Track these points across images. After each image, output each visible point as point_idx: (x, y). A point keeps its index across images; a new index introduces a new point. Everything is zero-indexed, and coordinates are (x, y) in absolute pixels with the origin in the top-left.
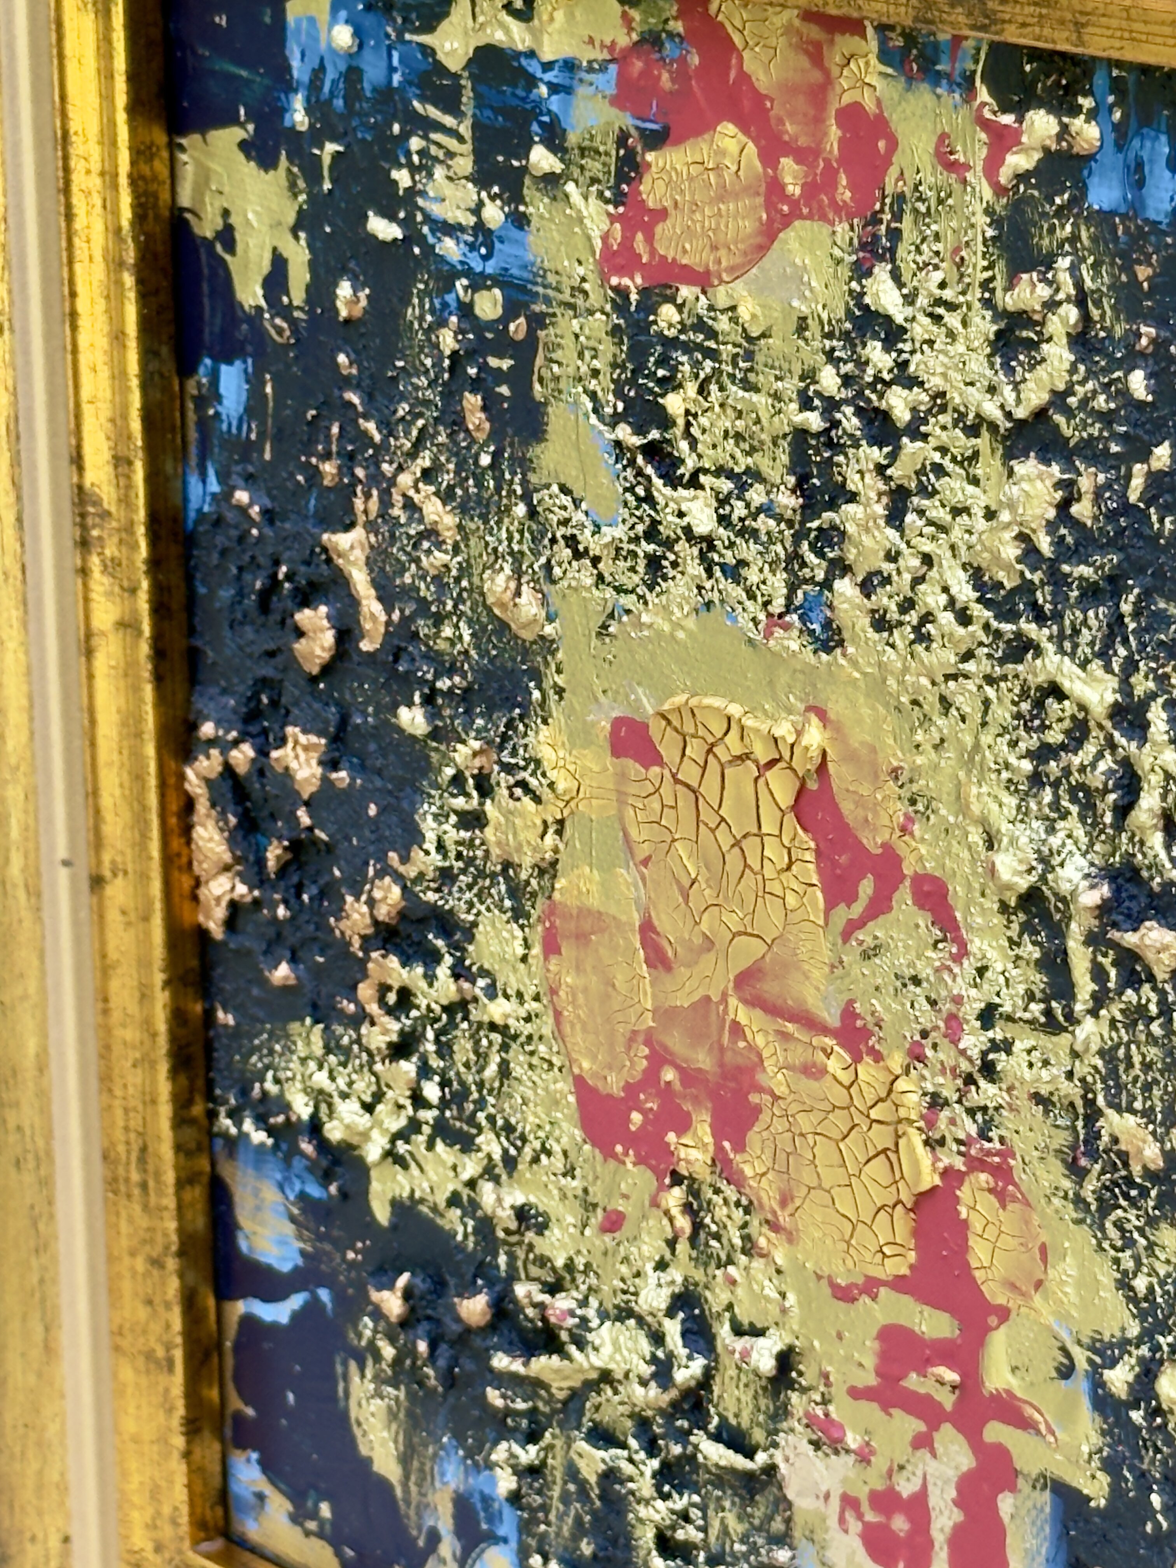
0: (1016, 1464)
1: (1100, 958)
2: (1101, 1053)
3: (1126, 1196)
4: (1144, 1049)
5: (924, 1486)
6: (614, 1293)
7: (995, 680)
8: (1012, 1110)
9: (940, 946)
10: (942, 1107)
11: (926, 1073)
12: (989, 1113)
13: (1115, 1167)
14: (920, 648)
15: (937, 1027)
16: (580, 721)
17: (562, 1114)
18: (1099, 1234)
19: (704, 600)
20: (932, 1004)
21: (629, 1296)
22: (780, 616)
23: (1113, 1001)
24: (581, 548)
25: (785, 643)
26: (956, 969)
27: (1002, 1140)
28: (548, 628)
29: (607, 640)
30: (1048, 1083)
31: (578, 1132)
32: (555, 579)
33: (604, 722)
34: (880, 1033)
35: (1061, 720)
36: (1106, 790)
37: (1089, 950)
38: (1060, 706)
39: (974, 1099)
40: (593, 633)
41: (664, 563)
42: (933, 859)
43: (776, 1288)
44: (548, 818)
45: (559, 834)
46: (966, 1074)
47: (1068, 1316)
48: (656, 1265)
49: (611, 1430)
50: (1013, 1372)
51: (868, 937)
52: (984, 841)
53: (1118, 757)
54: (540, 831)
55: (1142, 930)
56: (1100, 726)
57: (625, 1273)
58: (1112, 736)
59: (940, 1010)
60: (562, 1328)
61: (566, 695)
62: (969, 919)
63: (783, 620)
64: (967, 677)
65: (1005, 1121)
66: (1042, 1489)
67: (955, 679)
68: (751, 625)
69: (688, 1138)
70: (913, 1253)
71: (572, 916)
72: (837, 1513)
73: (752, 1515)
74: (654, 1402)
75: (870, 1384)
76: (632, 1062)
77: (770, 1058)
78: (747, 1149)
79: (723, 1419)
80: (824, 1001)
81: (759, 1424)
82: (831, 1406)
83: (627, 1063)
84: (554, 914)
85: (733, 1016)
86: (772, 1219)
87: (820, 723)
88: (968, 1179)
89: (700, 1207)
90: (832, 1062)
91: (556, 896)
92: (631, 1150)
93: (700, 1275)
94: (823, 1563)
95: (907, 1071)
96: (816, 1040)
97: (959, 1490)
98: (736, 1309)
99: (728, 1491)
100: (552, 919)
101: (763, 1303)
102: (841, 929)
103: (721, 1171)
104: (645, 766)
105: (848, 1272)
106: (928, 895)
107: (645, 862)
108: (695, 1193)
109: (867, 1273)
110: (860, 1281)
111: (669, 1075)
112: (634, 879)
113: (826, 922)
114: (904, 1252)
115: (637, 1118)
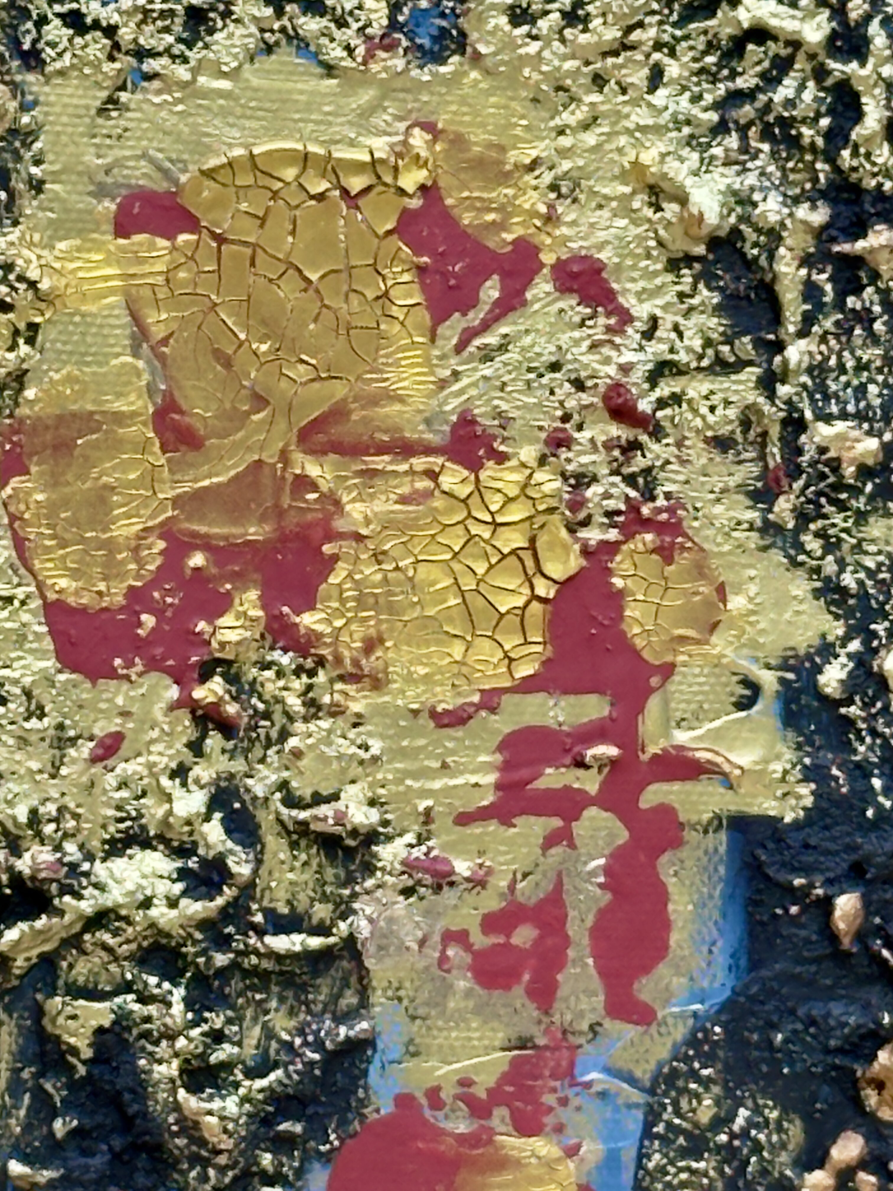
0: (682, 817)
1: (814, 277)
2: (810, 370)
3: (833, 502)
4: (859, 353)
5: (559, 885)
6: (104, 827)
7: (665, 45)
8: (683, 462)
9: (589, 323)
10: (588, 485)
11: (570, 455)
12: (654, 473)
13: (823, 476)
14: (575, 31)
15: (592, 405)
16: (67, 211)
17: (25, 651)
18: (792, 552)
19: (265, 43)
20: (579, 385)
21: (129, 823)
22: (383, 37)
23: (826, 316)
24: (89, 20)
25: (389, 63)
26: (618, 340)
27: (668, 496)
28: (25, 119)
29: (114, 114)
30: (731, 422)
31: (50, 664)
32: (44, 62)
33: (107, 203)
34: (506, 434)
35: (759, 63)
36: (818, 115)
37: (804, 272)
38: (763, 49)
39: (639, 462)
40: (93, 112)
41: (212, 15)
42: (582, 238)
43: (353, 742)
44: (22, 326)
45: (31, 341)
46: (628, 442)
47: (754, 644)
48: (173, 775)
49: (91, 986)
50: (678, 726)
51: (491, 339)
52: (651, 205)
53: (829, 82)
54: (10, 342)
55: (871, 236)
56: (812, 57)
57: (122, 799)
58: (822, 65)
59: (596, 385)
60: (53, 880)
61: (48, 186)
62: (629, 285)
63: (386, 41)
64: (633, 48)
65: (672, 476)
66: (715, 831)
67: (616, 54)
68: (345, 54)
69: (227, 620)
70: (549, 647)
71: (47, 428)
72: (437, 955)
73: (314, 1002)
74: (190, 918)
75: (485, 803)
76: (141, 563)
77: (353, 500)
78: (319, 606)
79: (269, 913)
80: (428, 422)
81: (325, 898)
82: (430, 843)
83: (133, 566)
84: (17, 432)
85: (298, 471)
86: (354, 671)
87: (429, 137)
88: (624, 547)
89: (240, 691)
90: (441, 478)
91: (23, 411)
92: (137, 660)
93: (238, 766)
94: (413, 1018)
95: (542, 461)
96: (419, 463)
97: (607, 870)
98: (294, 784)
99: (275, 989)
100: (15, 439)
101: (335, 765)
102: (454, 341)
103: (275, 642)
104: (171, 236)
105: (459, 694)
106: (574, 276)
107: (165, 342)
108: (233, 679)
109: (487, 687)
110: (476, 698)
111: (197, 560)
112: (148, 362)
113: (433, 340)
114: (539, 648)
115: (148, 620)
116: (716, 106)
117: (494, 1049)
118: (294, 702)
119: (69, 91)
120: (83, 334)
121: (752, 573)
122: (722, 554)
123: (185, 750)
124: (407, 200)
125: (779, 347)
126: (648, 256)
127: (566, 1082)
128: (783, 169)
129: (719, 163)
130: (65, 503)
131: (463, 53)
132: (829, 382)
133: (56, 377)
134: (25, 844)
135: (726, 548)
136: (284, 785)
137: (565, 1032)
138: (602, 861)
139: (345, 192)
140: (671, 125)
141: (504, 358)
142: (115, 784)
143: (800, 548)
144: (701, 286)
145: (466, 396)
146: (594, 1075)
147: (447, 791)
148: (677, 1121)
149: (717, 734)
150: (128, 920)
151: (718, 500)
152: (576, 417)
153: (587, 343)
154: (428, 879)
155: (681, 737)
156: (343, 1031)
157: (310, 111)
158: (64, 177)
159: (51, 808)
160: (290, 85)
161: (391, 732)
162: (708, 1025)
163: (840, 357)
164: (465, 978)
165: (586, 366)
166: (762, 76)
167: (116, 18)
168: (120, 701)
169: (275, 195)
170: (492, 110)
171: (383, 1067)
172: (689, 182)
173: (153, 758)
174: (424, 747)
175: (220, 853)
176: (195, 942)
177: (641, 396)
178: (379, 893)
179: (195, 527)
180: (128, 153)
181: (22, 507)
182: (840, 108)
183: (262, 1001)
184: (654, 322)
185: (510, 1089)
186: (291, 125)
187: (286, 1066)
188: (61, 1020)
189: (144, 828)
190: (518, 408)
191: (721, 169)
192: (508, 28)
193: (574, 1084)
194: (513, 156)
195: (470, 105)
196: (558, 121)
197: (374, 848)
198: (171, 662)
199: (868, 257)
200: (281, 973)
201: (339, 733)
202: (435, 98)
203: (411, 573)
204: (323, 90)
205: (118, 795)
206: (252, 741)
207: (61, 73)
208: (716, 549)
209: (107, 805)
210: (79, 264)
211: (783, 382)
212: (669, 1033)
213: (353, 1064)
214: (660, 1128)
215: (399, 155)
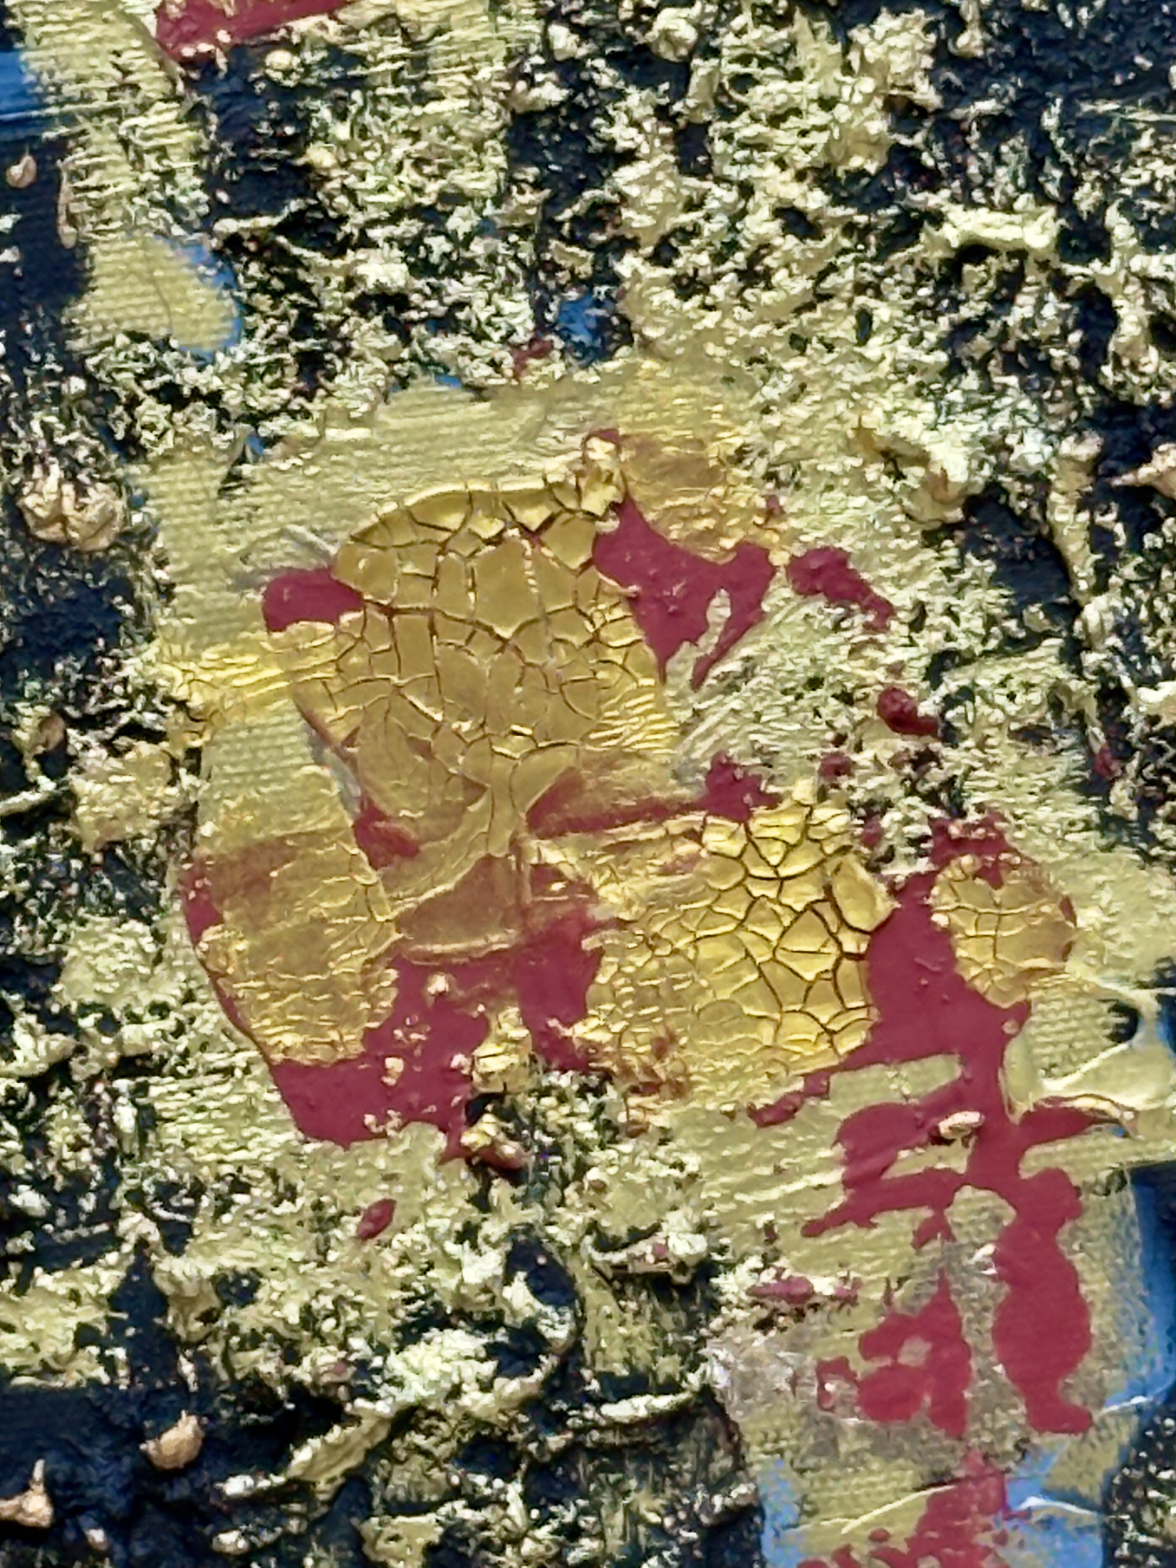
0: (1076, 1181)
5: (943, 1284)
6: (392, 1312)
7: (869, 285)
8: (989, 766)
9: (844, 624)
10: (883, 813)
11: (854, 782)
12: (957, 784)
13: (1160, 750)
14: (756, 291)
15: (866, 718)
16: (207, 613)
17: (260, 1126)
18: (1143, 846)
19: (398, 376)
20: (847, 698)
21: (420, 1303)
22: (531, 342)
23: (1125, 561)
24: (186, 391)
25: (546, 371)
26: (881, 638)
27: (980, 808)
28: (137, 518)
29: (239, 491)
30: (1038, 707)
31: (292, 1135)
32: (143, 450)
33: (251, 594)
34: (772, 771)
35: (983, 283)
36: (1065, 332)
37: (1084, 516)
38: (982, 267)
39: (935, 776)
40: (214, 494)
41: (328, 357)
42: (816, 528)
43: (663, 1162)
44: (180, 754)
45: (194, 770)
46: (917, 753)
47: (1120, 963)
48: (460, 1238)
49: (414, 1499)
50: (1049, 1074)
51: (732, 665)
52: (889, 474)
53: (1071, 291)
54: (169, 776)
55: (1157, 457)
56: (1044, 265)
57: (408, 1276)
58: (1058, 271)
59: (866, 696)
60: (339, 1384)
61: (178, 589)
62: (884, 572)
63: (536, 347)
64: (826, 297)
65: (979, 784)
66: (1120, 1189)
67: (811, 307)
68: (489, 371)
69: (488, 1048)
70: (874, 1011)
71: (232, 865)
72: (814, 1392)
73: (680, 1473)
74: (509, 1400)
75: (835, 1205)
76: (373, 1000)
77: (606, 883)
78: (591, 1012)
79: (605, 1378)
80: (676, 775)
81: (668, 1350)
82: (778, 1264)
83: (365, 1005)
84: (201, 877)
85: (535, 860)
86: (646, 1079)
87: (610, 446)
88: (940, 877)
89: (520, 1126)
90: (707, 838)
91: (203, 851)
92: (391, 1112)
93: (534, 1214)
94: (802, 1471)
95: (822, 795)
96: (675, 825)
97: (997, 1259)
98: (604, 1223)
99: (631, 1466)
100: (198, 884)
101: (648, 1192)
102: (689, 676)
103: (549, 1062)
104: (333, 620)
105: (778, 1084)
106: (816, 573)
107: (350, 741)
108: (507, 1114)
109: (808, 1070)
110: (799, 1085)
111: (439, 984)
112: (335, 768)
113: (663, 678)
114: (862, 1014)
115: (395, 1064)
116: (943, 344)
117: (905, 1490)
118: (586, 1129)
119: (182, 476)
120: (254, 751)
121: (1100, 878)
122: (1058, 865)
123: (469, 1207)
124: (599, 524)
125: (1075, 610)
126: (898, 535)
127: (1000, 1515)
128: (1040, 402)
129: (959, 409)
130: (271, 947)
131: (630, 342)
132: (1146, 639)
133: (232, 804)
134: (304, 1347)
135: (1062, 856)
136: (593, 1227)
137: (985, 1457)
138: (989, 1249)
139: (525, 530)
140: (892, 377)
141: (753, 683)
142: (394, 1261)
143: (1152, 839)
144: (969, 556)
145: (714, 737)
146: (1033, 1502)
147: (789, 1199)
148: (1143, 1539)
149: (1097, 1076)
150: (439, 1415)
151: (1041, 802)
152: (852, 737)
153: (845, 650)
154: (784, 1306)
155: (1055, 1087)
156: (718, 1501)
157: (466, 444)
158: (194, 576)
159: (327, 1302)
160: (436, 419)
161: (708, 1142)
162: (1157, 1420)
163: (1150, 605)
164: (853, 1414)
165: (849, 676)
166: (990, 298)
167: (217, 383)
168: (381, 1163)
169: (444, 547)
170: (679, 401)
171: (777, 1534)
172: (926, 439)
173: (432, 1223)
174: (749, 1154)
175: (530, 1319)
176: (522, 1427)
177: (922, 699)
178: (730, 1332)
179: (429, 948)
180: (263, 534)
181: (222, 962)
182: (1092, 318)
183: (618, 1482)
184: (921, 610)
185: (934, 1535)
186: (445, 463)
187: (659, 1552)
188: (381, 1544)
189: (437, 1305)
190: (782, 739)
191: (963, 416)
192: (676, 303)
193: (1009, 1517)
194: (713, 451)
195: (651, 400)
196: (758, 399)
197: (714, 1281)
198: (433, 1108)
199: (1158, 484)
200: (634, 1446)
201: (645, 1153)
202: (610, 401)
203: (691, 954)
204: (477, 417)
205: (400, 1272)
206: (545, 1182)
207: (167, 457)
208: (1051, 860)
209: (390, 1286)
210: (233, 671)
211: (1089, 649)
212: (1111, 1437)
213: (741, 1538)
214: (1124, 1550)
215: (579, 474)
